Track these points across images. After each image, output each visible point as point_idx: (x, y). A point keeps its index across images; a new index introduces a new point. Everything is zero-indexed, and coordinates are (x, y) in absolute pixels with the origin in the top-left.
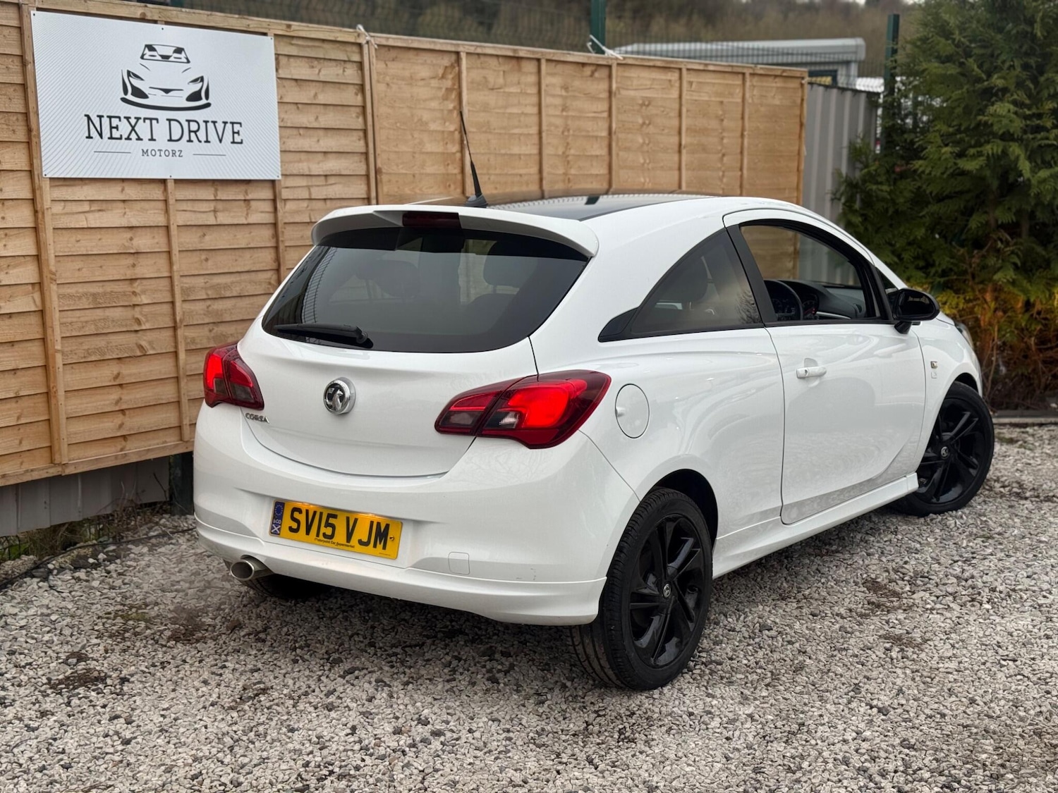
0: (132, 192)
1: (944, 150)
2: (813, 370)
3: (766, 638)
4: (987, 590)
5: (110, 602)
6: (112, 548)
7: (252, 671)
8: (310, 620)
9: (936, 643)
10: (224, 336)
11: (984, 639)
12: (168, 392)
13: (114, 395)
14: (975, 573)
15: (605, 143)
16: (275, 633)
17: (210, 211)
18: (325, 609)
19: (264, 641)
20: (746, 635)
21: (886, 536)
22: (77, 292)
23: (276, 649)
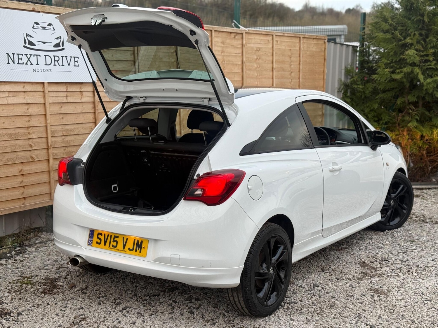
0: (28, 88)
1: (386, 70)
2: (336, 167)
3: (317, 291)
4: (415, 266)
5: (15, 275)
6: (18, 248)
7: (79, 309)
8: (107, 283)
9: (394, 292)
10: (70, 152)
11: (416, 291)
12: (44, 178)
13: (20, 179)
14: (409, 259)
15: (240, 67)
16: (91, 289)
17: (64, 97)
18: (114, 278)
19: (86, 293)
20: (307, 289)
21: (367, 241)
22: (2, 133)
23: (91, 298)
